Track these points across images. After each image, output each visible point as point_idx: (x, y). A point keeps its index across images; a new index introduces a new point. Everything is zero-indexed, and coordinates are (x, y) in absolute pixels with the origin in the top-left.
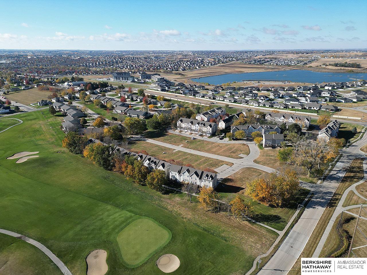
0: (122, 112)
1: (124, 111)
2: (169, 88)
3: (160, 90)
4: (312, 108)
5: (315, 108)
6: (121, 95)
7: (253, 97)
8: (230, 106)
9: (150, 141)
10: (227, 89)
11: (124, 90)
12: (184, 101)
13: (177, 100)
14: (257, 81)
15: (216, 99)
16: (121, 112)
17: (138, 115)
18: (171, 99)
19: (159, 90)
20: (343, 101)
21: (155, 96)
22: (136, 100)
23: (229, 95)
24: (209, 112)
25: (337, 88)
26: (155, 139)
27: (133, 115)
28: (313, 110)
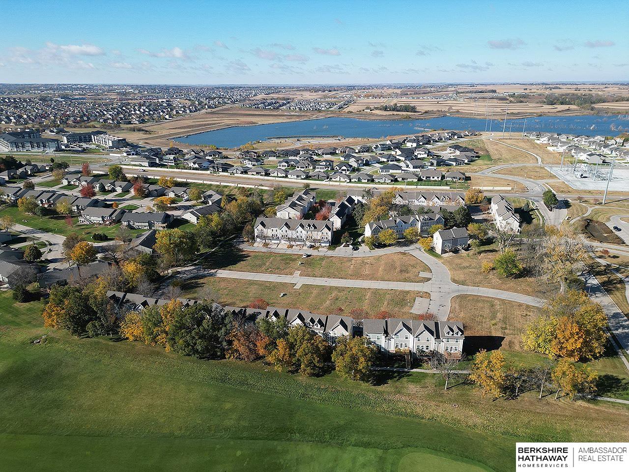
0: (103, 220)
1: (110, 216)
2: (161, 159)
3: (147, 164)
4: (432, 177)
5: (436, 178)
6: (69, 182)
7: (329, 168)
8: (311, 187)
9: (222, 273)
10: (266, 156)
11: (66, 170)
12: (218, 183)
13: (202, 182)
14: (296, 139)
15: (271, 175)
16: (101, 219)
17: (148, 222)
18: (188, 181)
19: (143, 164)
20: (454, 164)
21: (149, 177)
22: (114, 190)
23: (285, 166)
24: (296, 202)
25: (423, 144)
26: (231, 267)
27: (137, 224)
28: (433, 181)
